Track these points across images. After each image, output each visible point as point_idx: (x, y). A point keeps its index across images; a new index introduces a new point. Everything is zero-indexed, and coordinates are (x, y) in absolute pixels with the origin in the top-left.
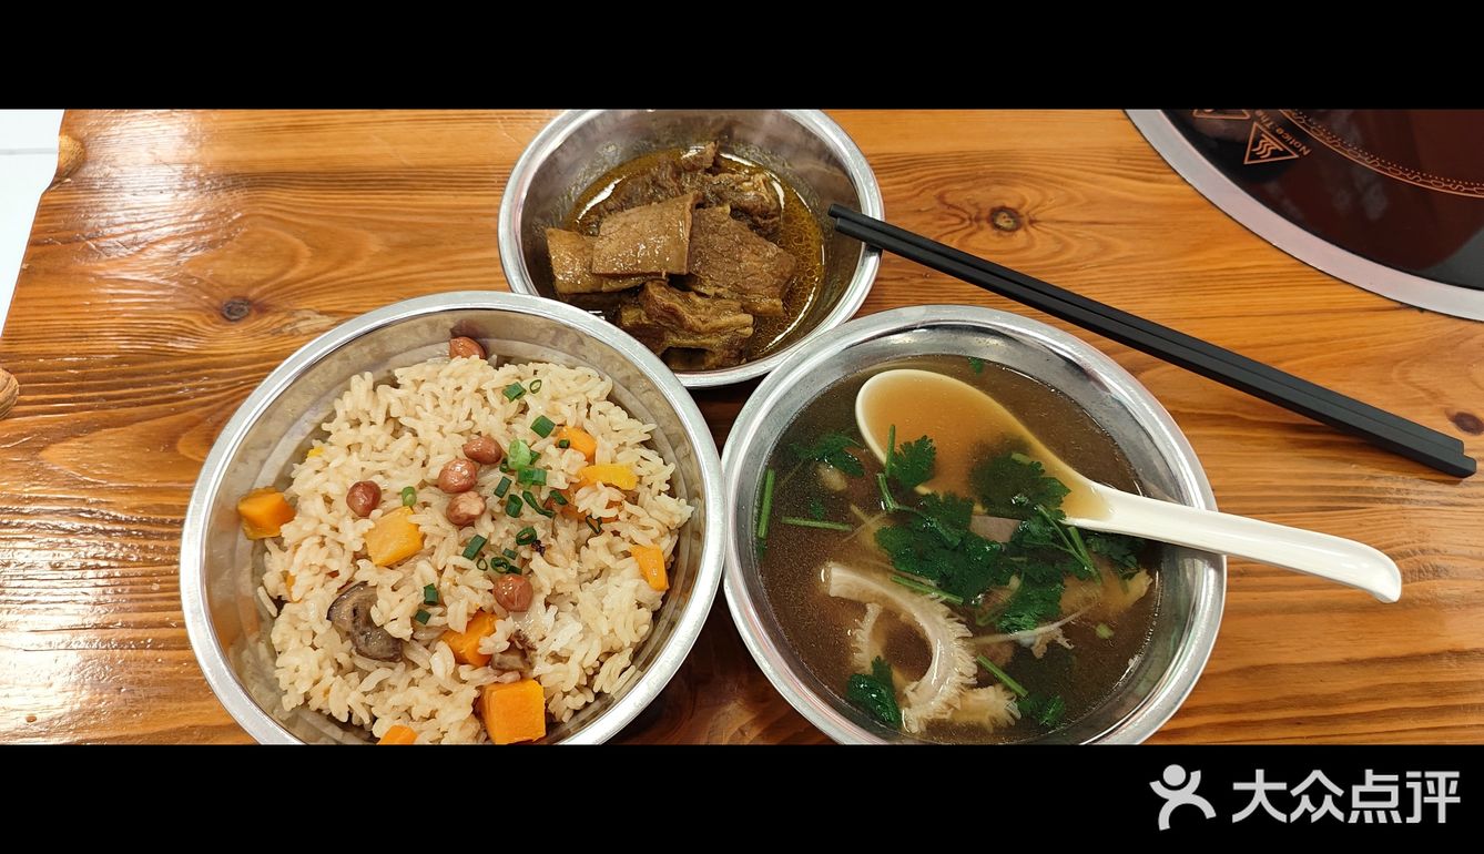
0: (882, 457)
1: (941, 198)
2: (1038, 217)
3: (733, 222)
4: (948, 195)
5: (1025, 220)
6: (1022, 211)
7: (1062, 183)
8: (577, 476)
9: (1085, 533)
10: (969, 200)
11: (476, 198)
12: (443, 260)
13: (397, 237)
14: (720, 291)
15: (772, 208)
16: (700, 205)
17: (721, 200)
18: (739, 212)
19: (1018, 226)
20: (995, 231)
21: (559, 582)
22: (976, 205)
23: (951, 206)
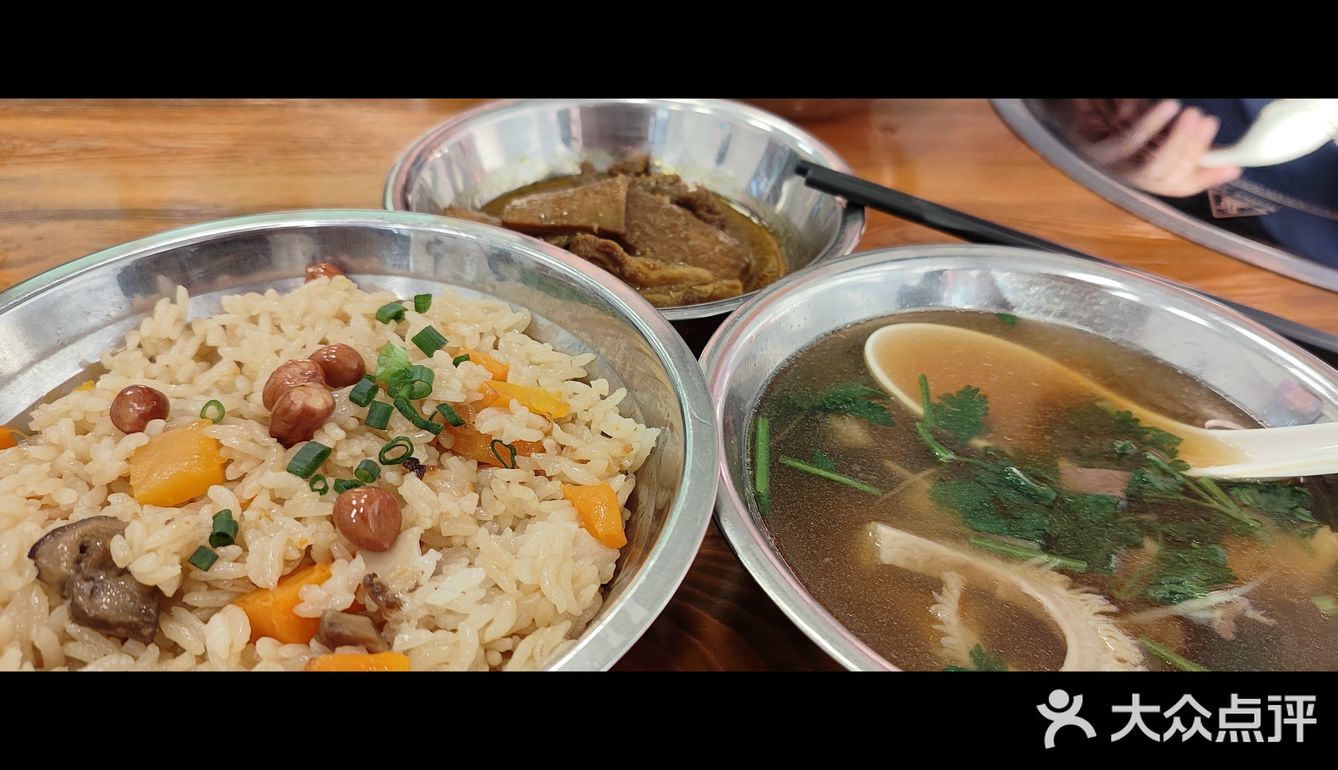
0: (917, 408)
8: (481, 390)
9: (1226, 485)
21: (444, 516)
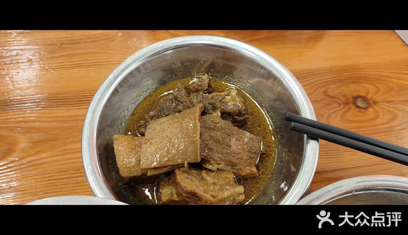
1: (325, 93)
2: (377, 100)
3: (223, 122)
4: (329, 91)
5: (371, 102)
6: (369, 97)
7: (384, 81)
10: (340, 93)
11: (80, 110)
12: (62, 149)
13: (36, 137)
14: (220, 166)
15: (243, 109)
16: (203, 113)
17: (214, 108)
18: (225, 115)
19: (369, 106)
20: (358, 109)
22: (344, 95)
23: (332, 97)
